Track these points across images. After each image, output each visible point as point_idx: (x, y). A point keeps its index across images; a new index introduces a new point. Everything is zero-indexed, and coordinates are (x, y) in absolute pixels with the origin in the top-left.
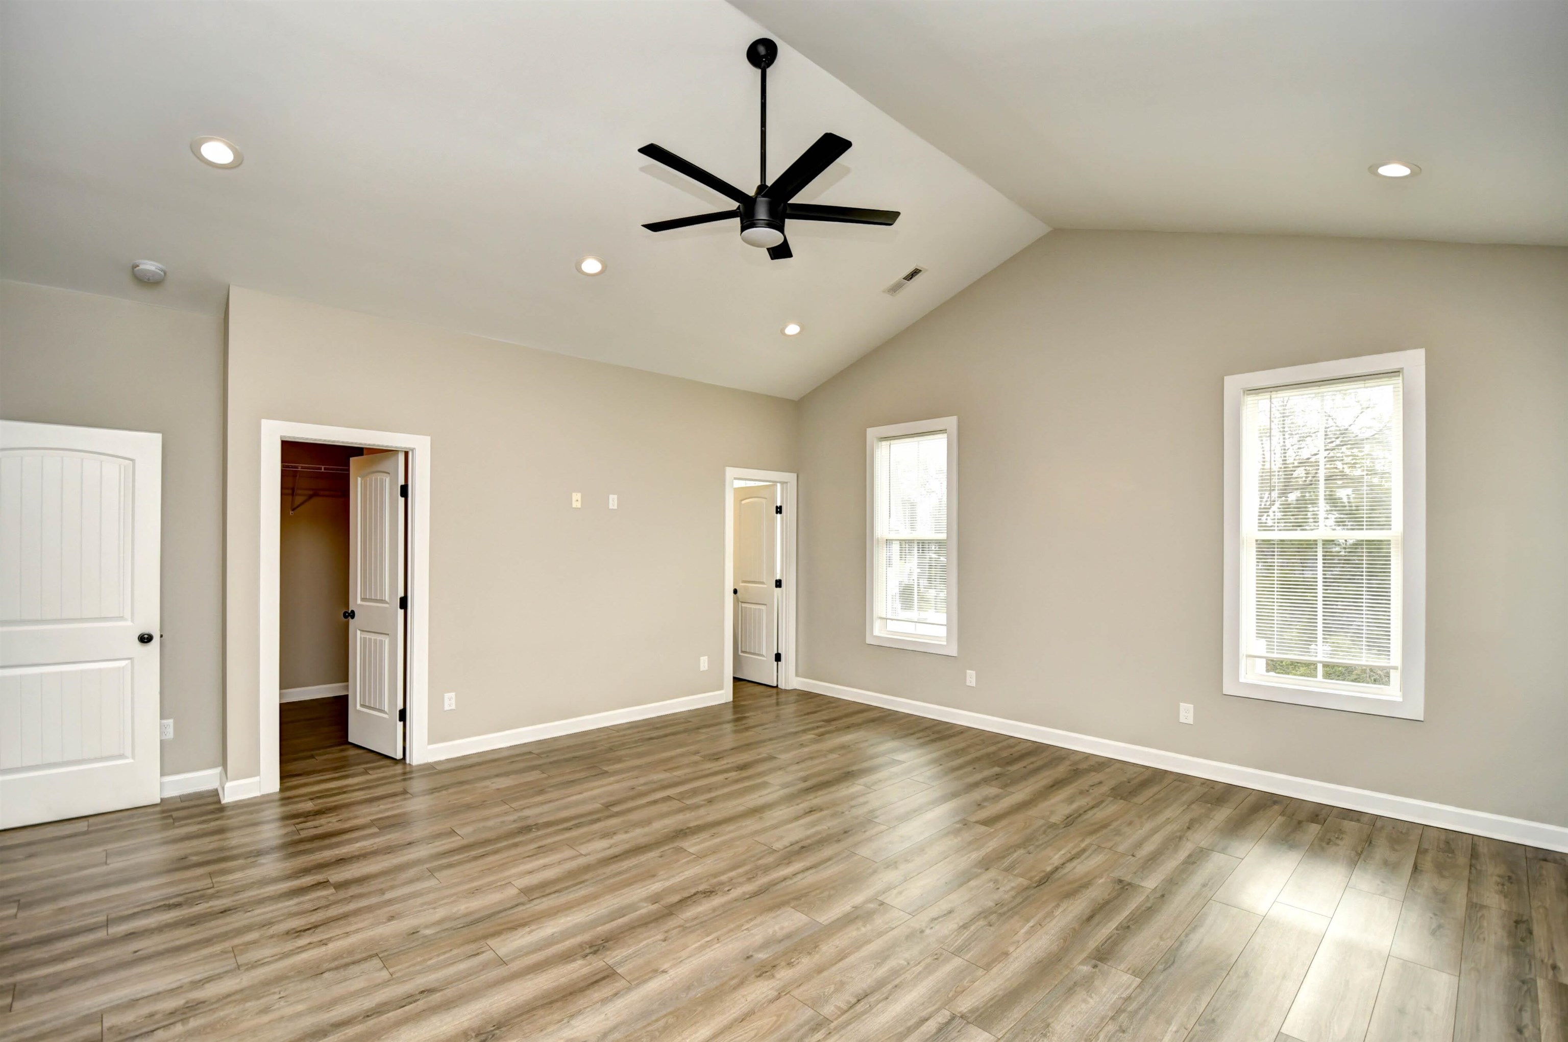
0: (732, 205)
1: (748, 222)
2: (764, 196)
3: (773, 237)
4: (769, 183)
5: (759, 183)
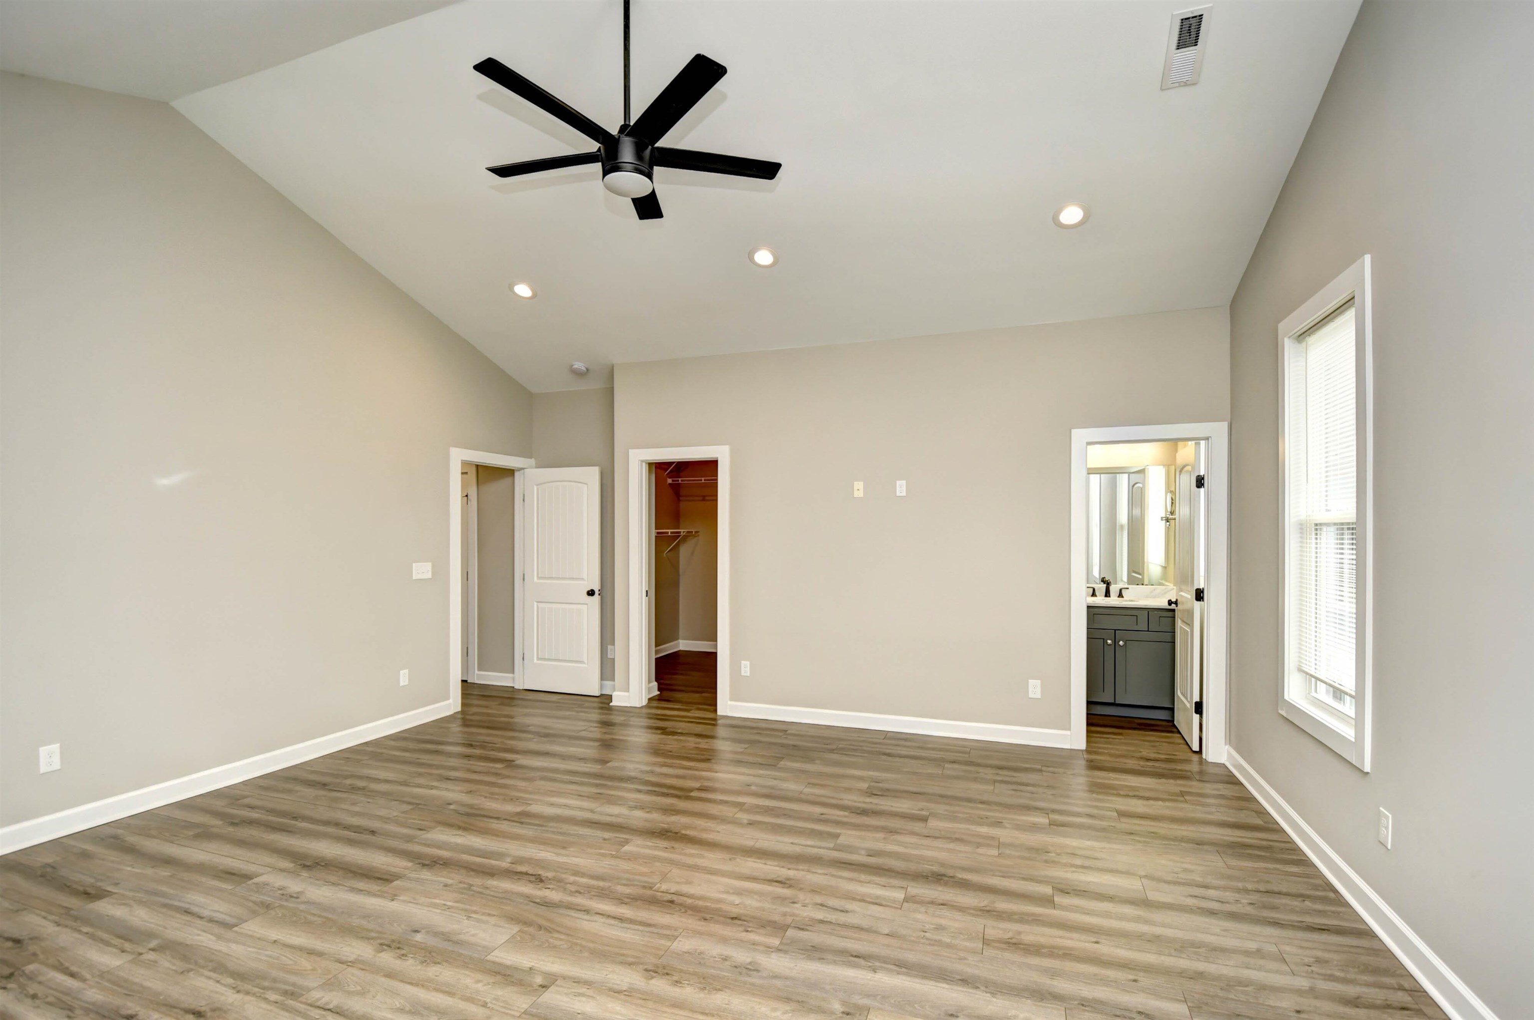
0: (592, 146)
1: (611, 165)
2: (626, 135)
3: (638, 185)
4: (633, 119)
5: (622, 122)
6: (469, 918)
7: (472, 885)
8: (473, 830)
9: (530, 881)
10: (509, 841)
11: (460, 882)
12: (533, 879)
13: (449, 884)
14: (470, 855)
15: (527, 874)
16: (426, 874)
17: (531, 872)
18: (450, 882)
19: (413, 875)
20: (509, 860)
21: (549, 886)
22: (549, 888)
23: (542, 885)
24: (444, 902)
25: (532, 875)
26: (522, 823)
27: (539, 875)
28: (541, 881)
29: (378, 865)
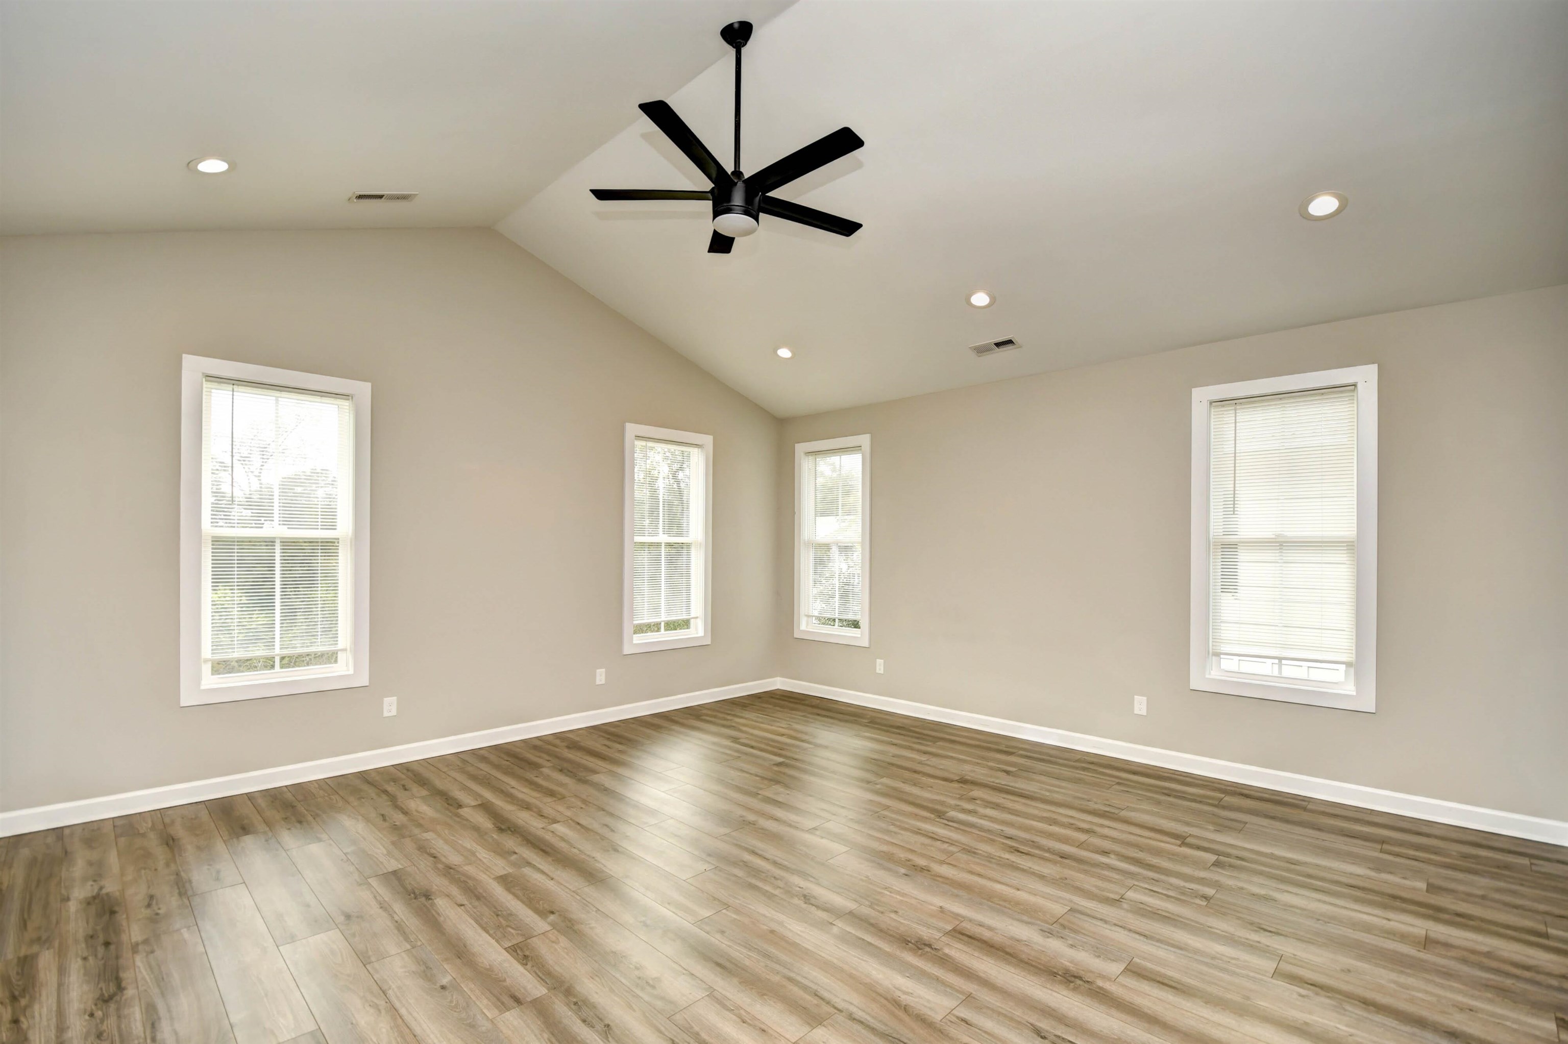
6: (867, 877)
7: (870, 907)
8: (886, 999)
9: (815, 898)
10: (835, 961)
11: (882, 913)
12: (813, 901)
13: (893, 914)
14: (880, 949)
15: (817, 907)
16: (925, 933)
17: (813, 908)
18: (893, 915)
19: (937, 935)
20: (835, 930)
21: (799, 889)
22: (800, 887)
23: (805, 893)
24: (892, 895)
25: (813, 905)
26: (816, 995)
27: (806, 903)
28: (805, 896)
29: (985, 958)
